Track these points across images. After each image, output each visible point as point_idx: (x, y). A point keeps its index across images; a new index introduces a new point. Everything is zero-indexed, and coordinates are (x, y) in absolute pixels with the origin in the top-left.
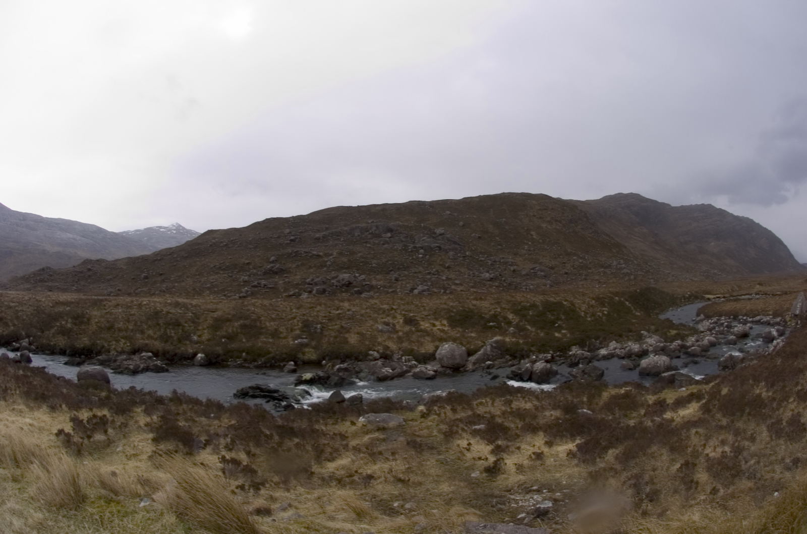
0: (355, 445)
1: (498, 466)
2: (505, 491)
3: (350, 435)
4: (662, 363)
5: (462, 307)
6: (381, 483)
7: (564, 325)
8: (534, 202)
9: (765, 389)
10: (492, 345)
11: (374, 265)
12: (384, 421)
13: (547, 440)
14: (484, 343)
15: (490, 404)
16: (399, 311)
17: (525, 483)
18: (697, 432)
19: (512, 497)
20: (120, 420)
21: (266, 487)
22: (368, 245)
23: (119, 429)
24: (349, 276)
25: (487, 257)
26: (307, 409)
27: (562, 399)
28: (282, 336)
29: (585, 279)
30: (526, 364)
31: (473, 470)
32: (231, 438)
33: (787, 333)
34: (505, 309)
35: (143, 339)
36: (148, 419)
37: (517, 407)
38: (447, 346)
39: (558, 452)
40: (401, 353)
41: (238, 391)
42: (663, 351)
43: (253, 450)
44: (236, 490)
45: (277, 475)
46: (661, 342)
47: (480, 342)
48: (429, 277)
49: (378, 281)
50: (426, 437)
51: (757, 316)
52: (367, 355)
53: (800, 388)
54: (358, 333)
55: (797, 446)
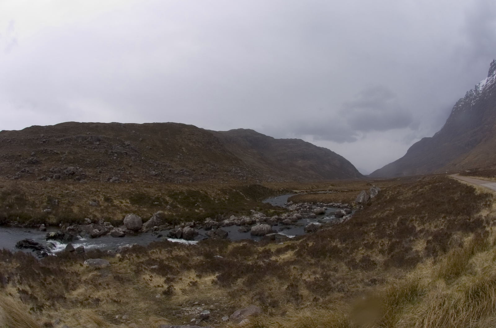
0: (85, 280)
1: (171, 291)
2: (178, 306)
3: (81, 273)
4: (266, 228)
5: (138, 192)
6: (105, 303)
7: (201, 205)
8: (186, 130)
9: (340, 243)
10: (156, 216)
11: (88, 162)
12: (98, 263)
13: (197, 274)
14: (152, 214)
15: (159, 252)
16: (101, 193)
17: (189, 300)
18: (294, 268)
19: (184, 309)
22: (86, 149)
24: (74, 168)
25: (154, 161)
26: (55, 256)
27: (203, 249)
28: (37, 206)
29: (214, 178)
30: (178, 228)
31: (156, 293)
33: (353, 212)
34: (164, 194)
37: (176, 254)
38: (130, 216)
39: (205, 281)
40: (103, 220)
42: (266, 221)
43: (32, 283)
46: (264, 216)
47: (150, 214)
48: (119, 171)
49: (89, 172)
50: (124, 274)
51: (330, 203)
52: (84, 221)
53: (366, 242)
54: (78, 206)
55: (372, 273)
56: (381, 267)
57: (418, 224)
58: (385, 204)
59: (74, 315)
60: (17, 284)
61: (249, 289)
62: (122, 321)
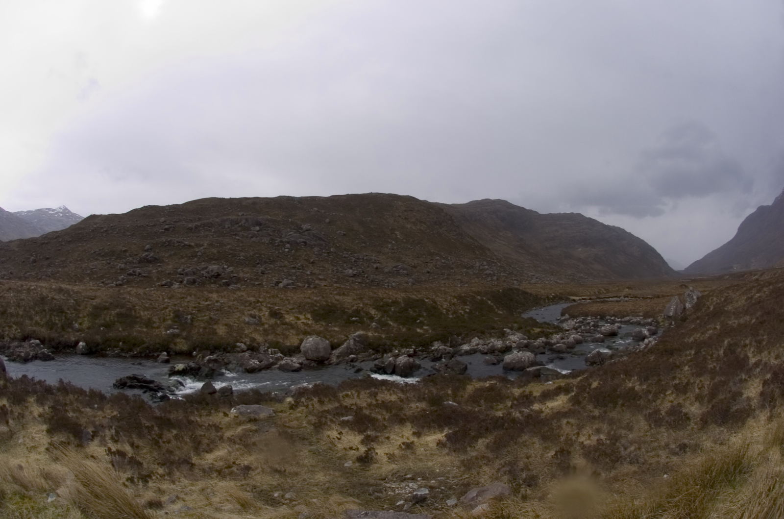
0: (229, 436)
1: (370, 456)
2: (379, 480)
3: (224, 426)
4: (527, 359)
5: (326, 302)
6: (259, 473)
7: (425, 322)
8: (400, 203)
9: (638, 383)
10: (355, 340)
11: (242, 257)
12: (254, 412)
13: (414, 430)
14: (347, 337)
15: (355, 396)
16: (264, 304)
17: (398, 471)
18: (568, 422)
19: (388, 485)
20: (17, 410)
21: (153, 480)
22: (238, 238)
23: (17, 420)
24: (218, 268)
25: (351, 254)
26: (182, 400)
27: (427, 391)
28: (155, 325)
29: (447, 279)
30: (389, 358)
31: (345, 459)
32: (115, 429)
33: (660, 333)
34: (367, 304)
35: (31, 325)
36: (41, 410)
37: (383, 400)
38: (311, 339)
39: (427, 442)
40: (267, 345)
41: (117, 382)
42: (527, 347)
43: (137, 441)
44: (127, 483)
45: (161, 467)
46: (524, 339)
47: (343, 337)
48: (294, 271)
49: (245, 273)
50: (297, 428)
51: (626, 316)
52: (235, 347)
53: (677, 382)
54: (226, 325)
55: (681, 433)
56: (696, 424)
57: (753, 352)
58: (707, 318)
59: (203, 490)
60: (109, 441)
61: (495, 456)
62: (283, 501)
